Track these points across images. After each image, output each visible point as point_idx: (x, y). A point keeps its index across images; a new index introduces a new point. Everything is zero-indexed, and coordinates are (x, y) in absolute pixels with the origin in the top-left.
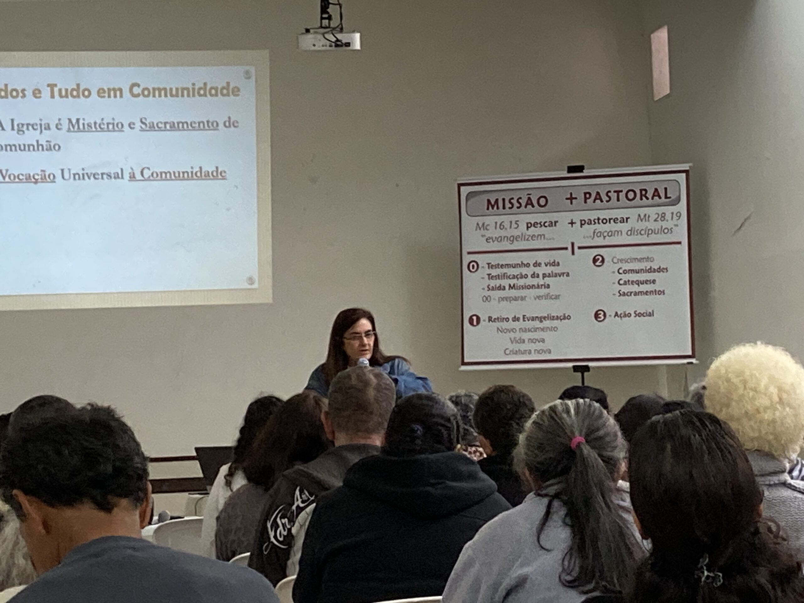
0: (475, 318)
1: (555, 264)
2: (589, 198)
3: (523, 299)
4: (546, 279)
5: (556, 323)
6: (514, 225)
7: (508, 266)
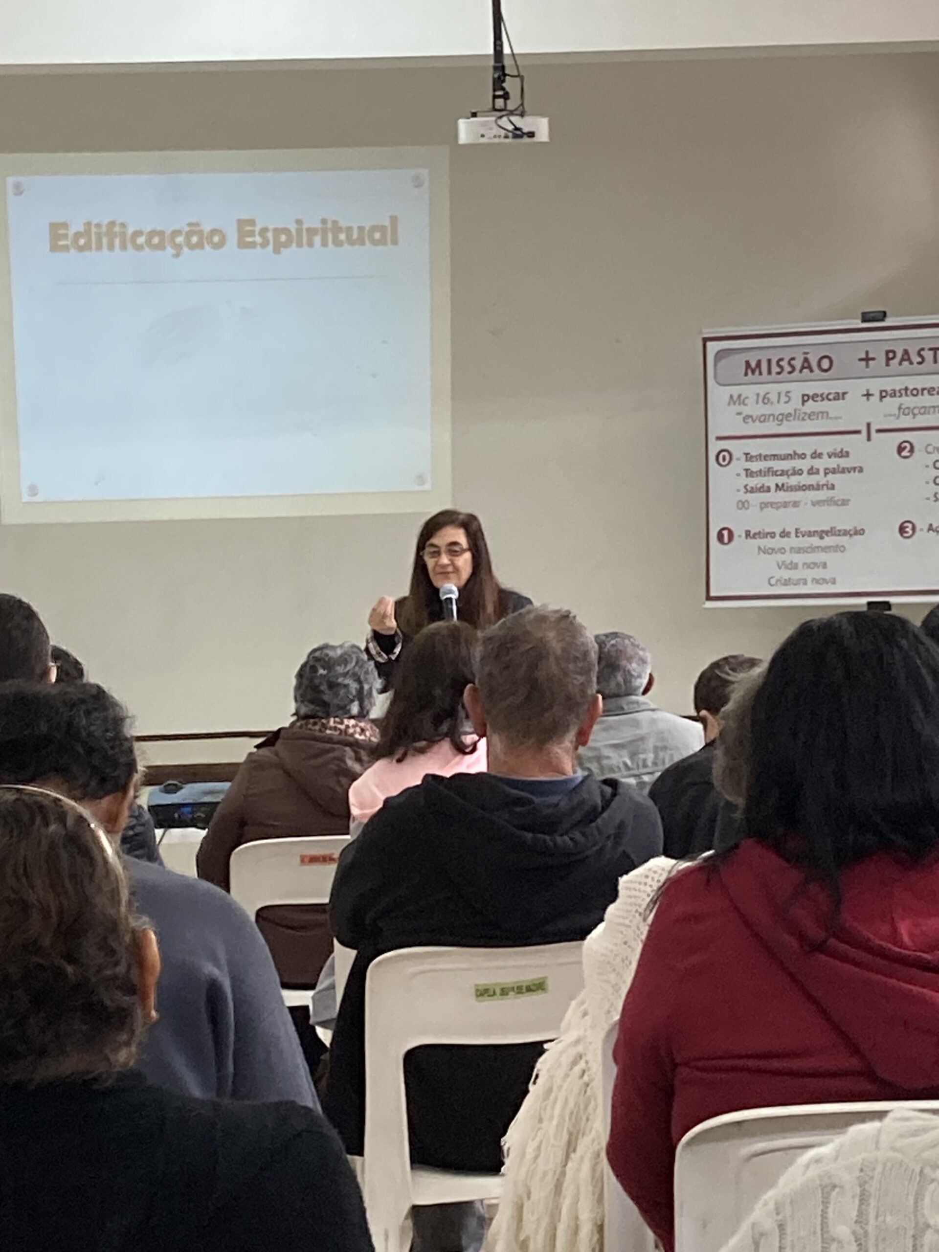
0: (725, 533)
1: (843, 454)
2: (893, 358)
3: (796, 504)
4: (830, 476)
5: (843, 540)
6: (784, 399)
7: (775, 457)
